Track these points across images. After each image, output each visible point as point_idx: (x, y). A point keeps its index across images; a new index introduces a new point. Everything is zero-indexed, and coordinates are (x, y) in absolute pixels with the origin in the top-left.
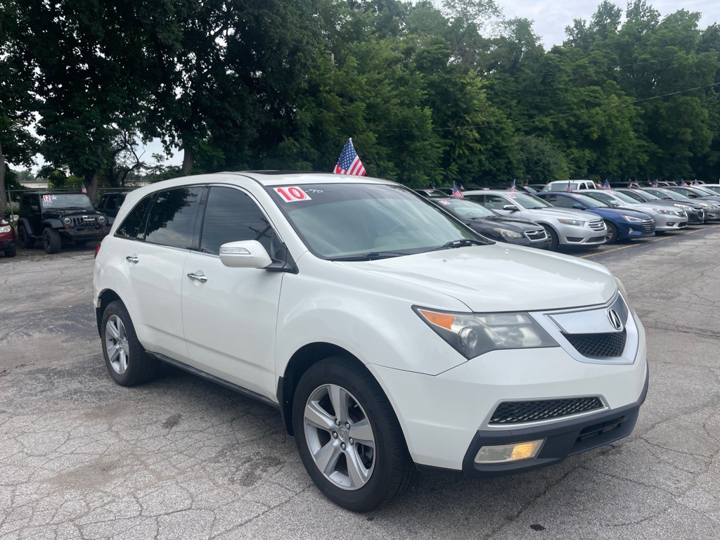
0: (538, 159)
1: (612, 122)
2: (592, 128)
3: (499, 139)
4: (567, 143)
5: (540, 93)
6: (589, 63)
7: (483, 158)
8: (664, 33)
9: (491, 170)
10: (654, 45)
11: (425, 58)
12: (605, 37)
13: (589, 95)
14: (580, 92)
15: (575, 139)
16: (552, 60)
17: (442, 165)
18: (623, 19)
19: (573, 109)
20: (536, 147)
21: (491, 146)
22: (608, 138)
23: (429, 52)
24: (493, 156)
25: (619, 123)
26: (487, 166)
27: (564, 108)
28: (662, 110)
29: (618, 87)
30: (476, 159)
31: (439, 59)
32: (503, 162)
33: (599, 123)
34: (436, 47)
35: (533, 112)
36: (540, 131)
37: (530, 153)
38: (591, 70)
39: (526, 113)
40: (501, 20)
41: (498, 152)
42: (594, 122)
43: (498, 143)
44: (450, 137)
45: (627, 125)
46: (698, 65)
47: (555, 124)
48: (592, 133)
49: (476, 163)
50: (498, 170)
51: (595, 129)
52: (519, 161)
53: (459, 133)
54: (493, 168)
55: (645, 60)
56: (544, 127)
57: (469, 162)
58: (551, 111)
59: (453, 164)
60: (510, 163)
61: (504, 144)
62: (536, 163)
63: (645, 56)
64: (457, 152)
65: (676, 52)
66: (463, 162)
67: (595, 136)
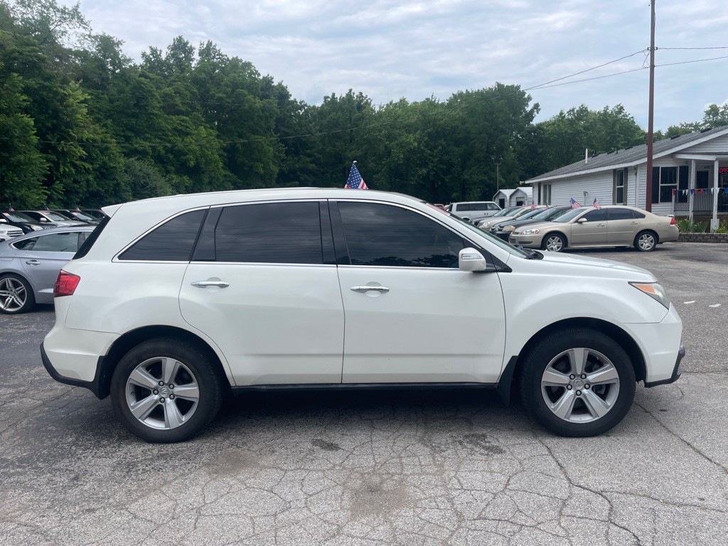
0: (145, 183)
1: (204, 152)
2: (188, 156)
3: (106, 158)
4: (166, 168)
5: (134, 115)
6: (175, 93)
7: (90, 177)
8: (235, 77)
9: (98, 192)
10: (227, 86)
11: (15, 59)
12: (183, 71)
13: (181, 124)
14: (172, 119)
15: (173, 165)
16: (144, 84)
17: (45, 183)
18: (196, 57)
19: (167, 135)
20: (140, 170)
21: (98, 166)
22: (203, 166)
23: (20, 53)
24: (100, 176)
25: (210, 153)
26: (95, 187)
27: (160, 133)
28: (238, 145)
29: (203, 119)
30: (82, 178)
31: (35, 63)
32: (111, 183)
33: (193, 152)
34: (28, 48)
35: (130, 134)
36: (142, 154)
37: (135, 176)
38: (178, 100)
39: (122, 134)
40: (88, 33)
41: (104, 173)
42: (189, 150)
43: (104, 163)
44: (50, 151)
45: (216, 156)
46: (263, 109)
47: (153, 148)
48: (188, 160)
49: (84, 184)
50: (106, 192)
51: (191, 156)
52: (127, 184)
53: (63, 148)
54: (101, 189)
55: (221, 99)
56: (143, 150)
57: (76, 181)
58: (149, 136)
59: (58, 182)
60: (118, 184)
61: (112, 165)
62: (143, 186)
63: (220, 95)
64: (62, 170)
65: (246, 96)
66: (69, 181)
67: (192, 163)
